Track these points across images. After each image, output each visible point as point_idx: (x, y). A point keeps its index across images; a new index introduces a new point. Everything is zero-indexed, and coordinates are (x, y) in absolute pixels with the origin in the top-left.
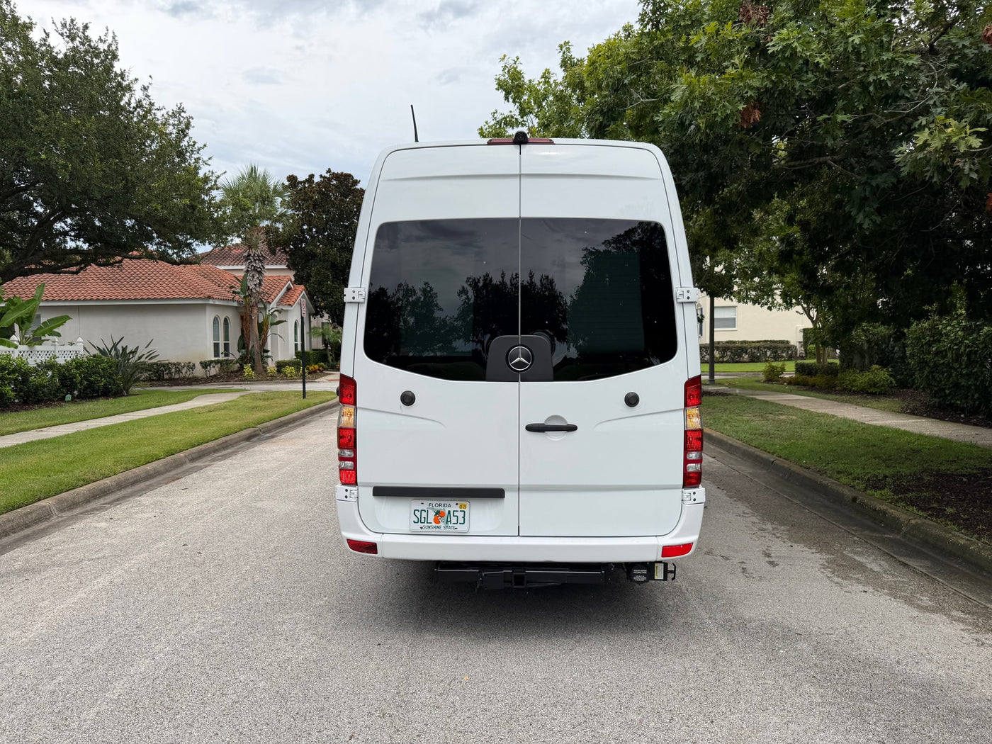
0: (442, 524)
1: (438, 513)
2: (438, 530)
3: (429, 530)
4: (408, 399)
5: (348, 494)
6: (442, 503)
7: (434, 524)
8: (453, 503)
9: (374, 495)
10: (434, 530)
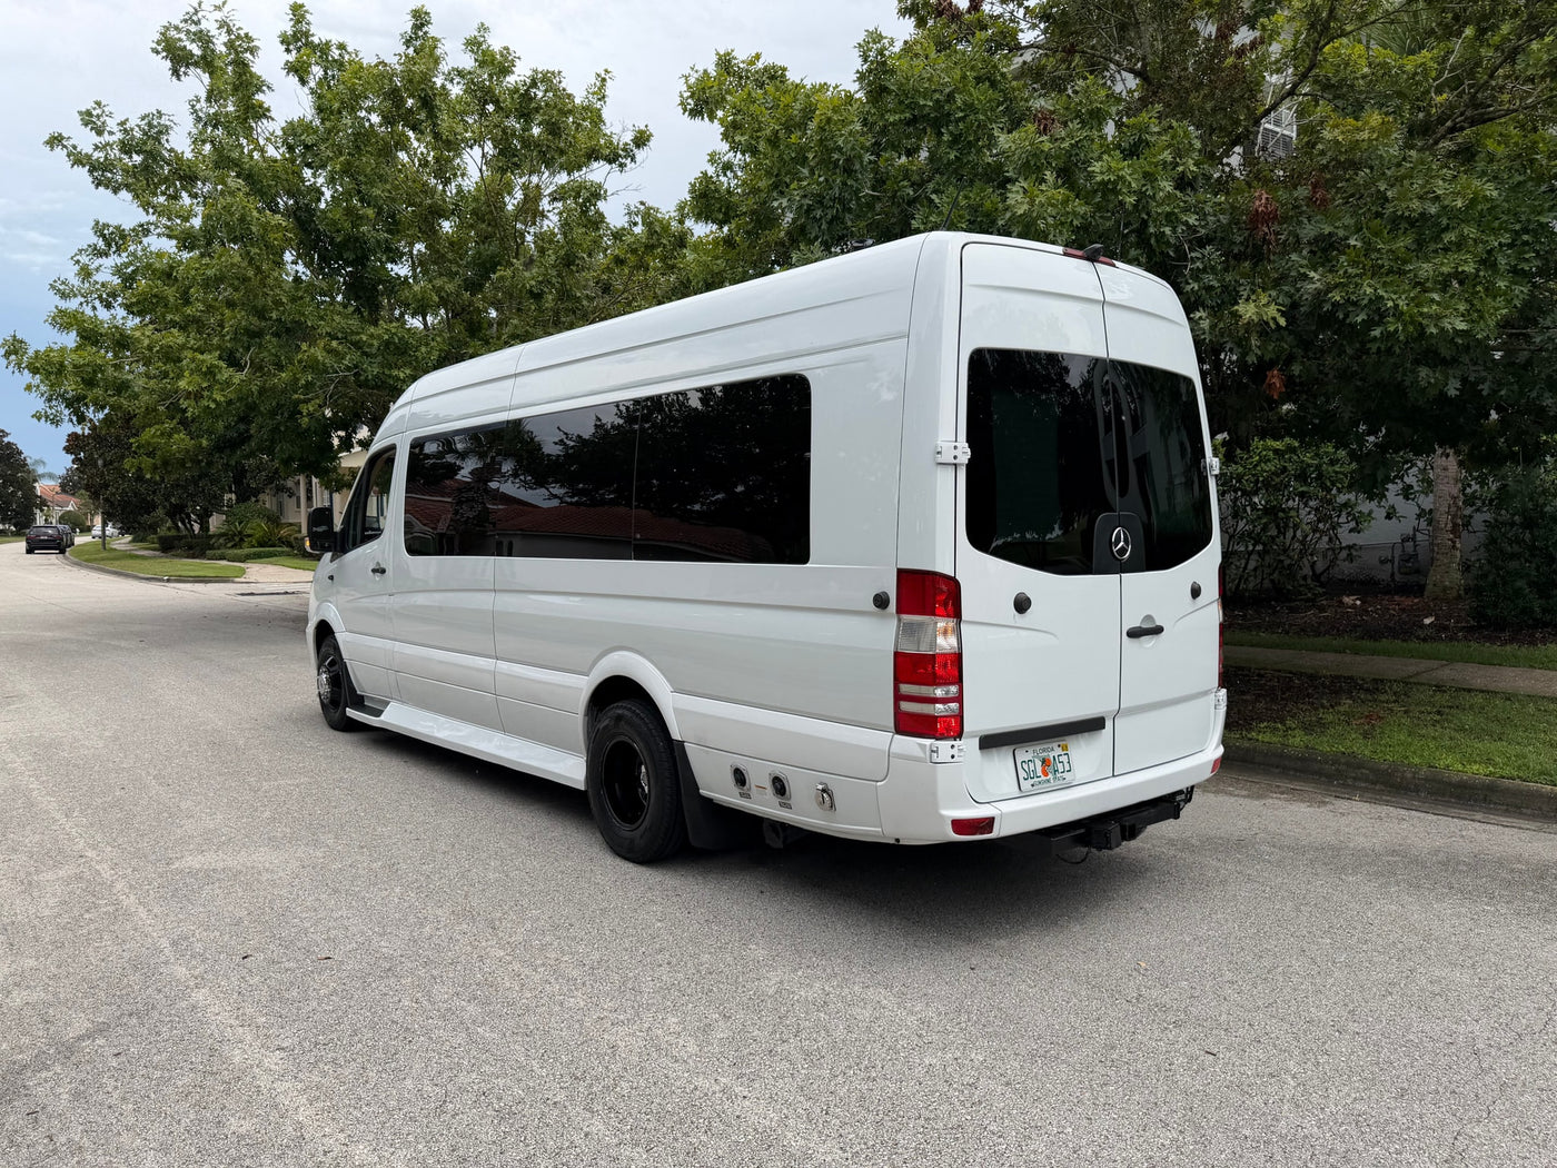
0: (1050, 776)
1: (1045, 762)
2: (1048, 785)
3: (1040, 786)
4: (1022, 605)
5: (955, 751)
6: (1045, 746)
7: (1043, 778)
8: (1055, 745)
9: (980, 748)
10: (1045, 785)
